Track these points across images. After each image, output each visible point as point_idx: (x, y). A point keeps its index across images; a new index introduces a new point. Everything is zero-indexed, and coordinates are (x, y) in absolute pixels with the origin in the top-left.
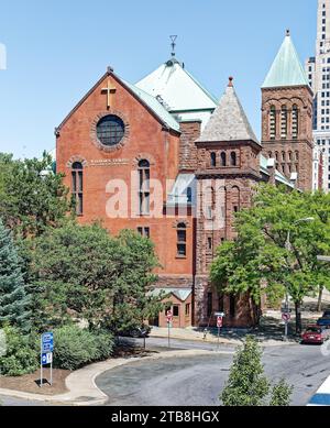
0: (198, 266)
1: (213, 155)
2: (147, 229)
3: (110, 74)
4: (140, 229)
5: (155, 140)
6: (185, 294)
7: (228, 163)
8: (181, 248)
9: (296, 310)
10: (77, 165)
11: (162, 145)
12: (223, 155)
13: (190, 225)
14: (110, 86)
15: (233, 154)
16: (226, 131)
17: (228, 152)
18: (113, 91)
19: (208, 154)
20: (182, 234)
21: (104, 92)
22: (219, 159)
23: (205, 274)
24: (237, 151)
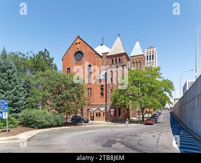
0: (108, 99)
1: (113, 60)
2: (91, 88)
3: (78, 37)
4: (88, 89)
5: (93, 58)
6: (103, 109)
7: (118, 62)
8: (102, 94)
9: (142, 114)
10: (69, 69)
11: (95, 59)
12: (116, 60)
13: (105, 86)
14: (78, 41)
15: (120, 59)
16: (117, 51)
17: (118, 59)
18: (79, 43)
19: (111, 60)
20: (102, 89)
21: (77, 44)
22: (114, 61)
23: (110, 102)
24: (121, 58)
